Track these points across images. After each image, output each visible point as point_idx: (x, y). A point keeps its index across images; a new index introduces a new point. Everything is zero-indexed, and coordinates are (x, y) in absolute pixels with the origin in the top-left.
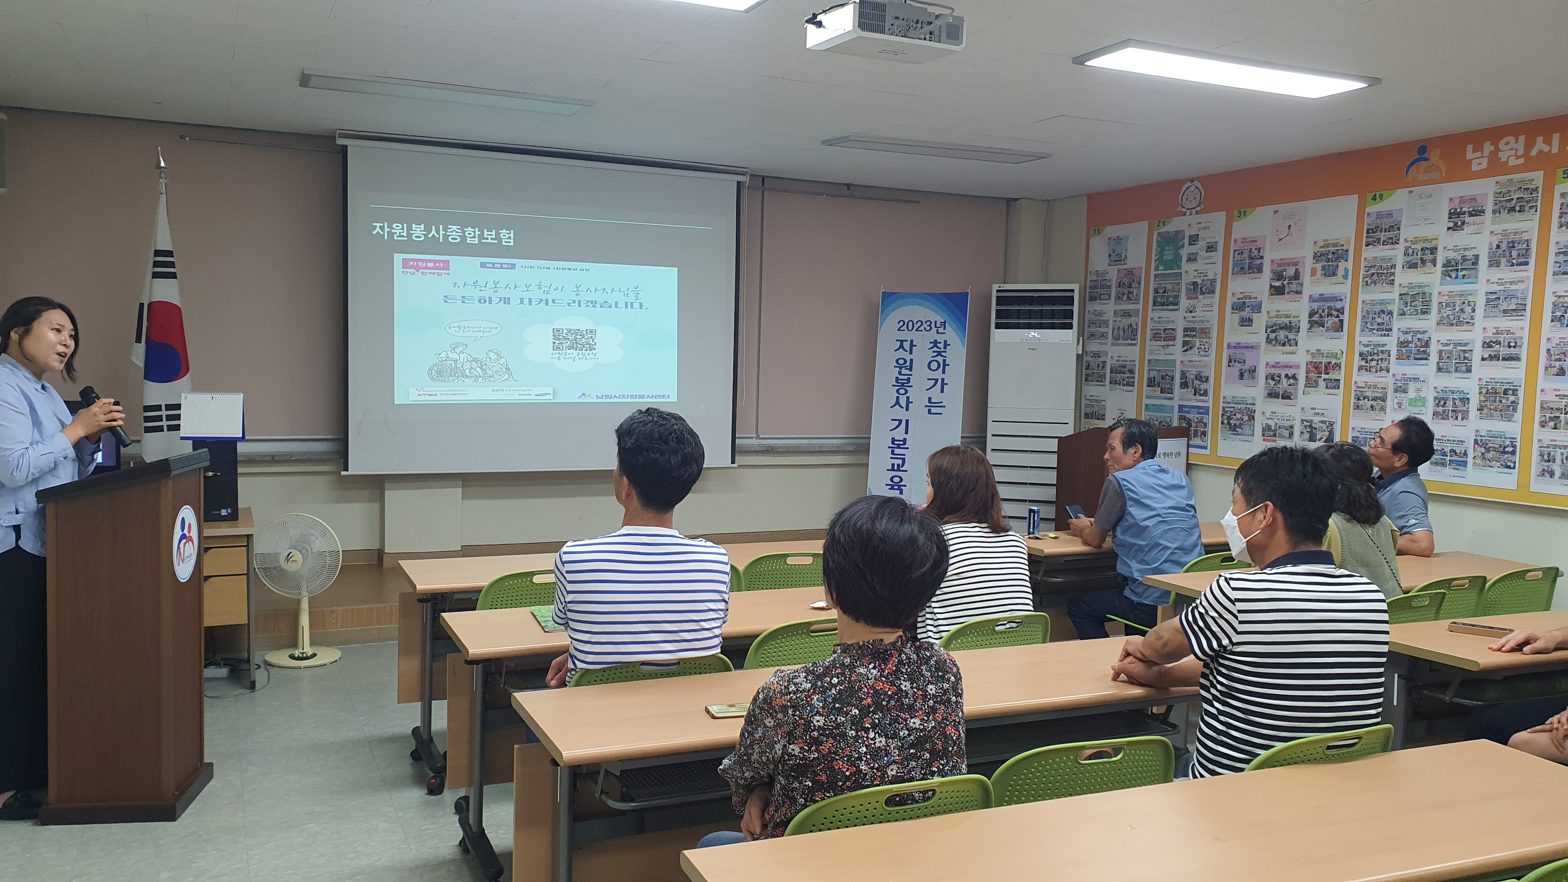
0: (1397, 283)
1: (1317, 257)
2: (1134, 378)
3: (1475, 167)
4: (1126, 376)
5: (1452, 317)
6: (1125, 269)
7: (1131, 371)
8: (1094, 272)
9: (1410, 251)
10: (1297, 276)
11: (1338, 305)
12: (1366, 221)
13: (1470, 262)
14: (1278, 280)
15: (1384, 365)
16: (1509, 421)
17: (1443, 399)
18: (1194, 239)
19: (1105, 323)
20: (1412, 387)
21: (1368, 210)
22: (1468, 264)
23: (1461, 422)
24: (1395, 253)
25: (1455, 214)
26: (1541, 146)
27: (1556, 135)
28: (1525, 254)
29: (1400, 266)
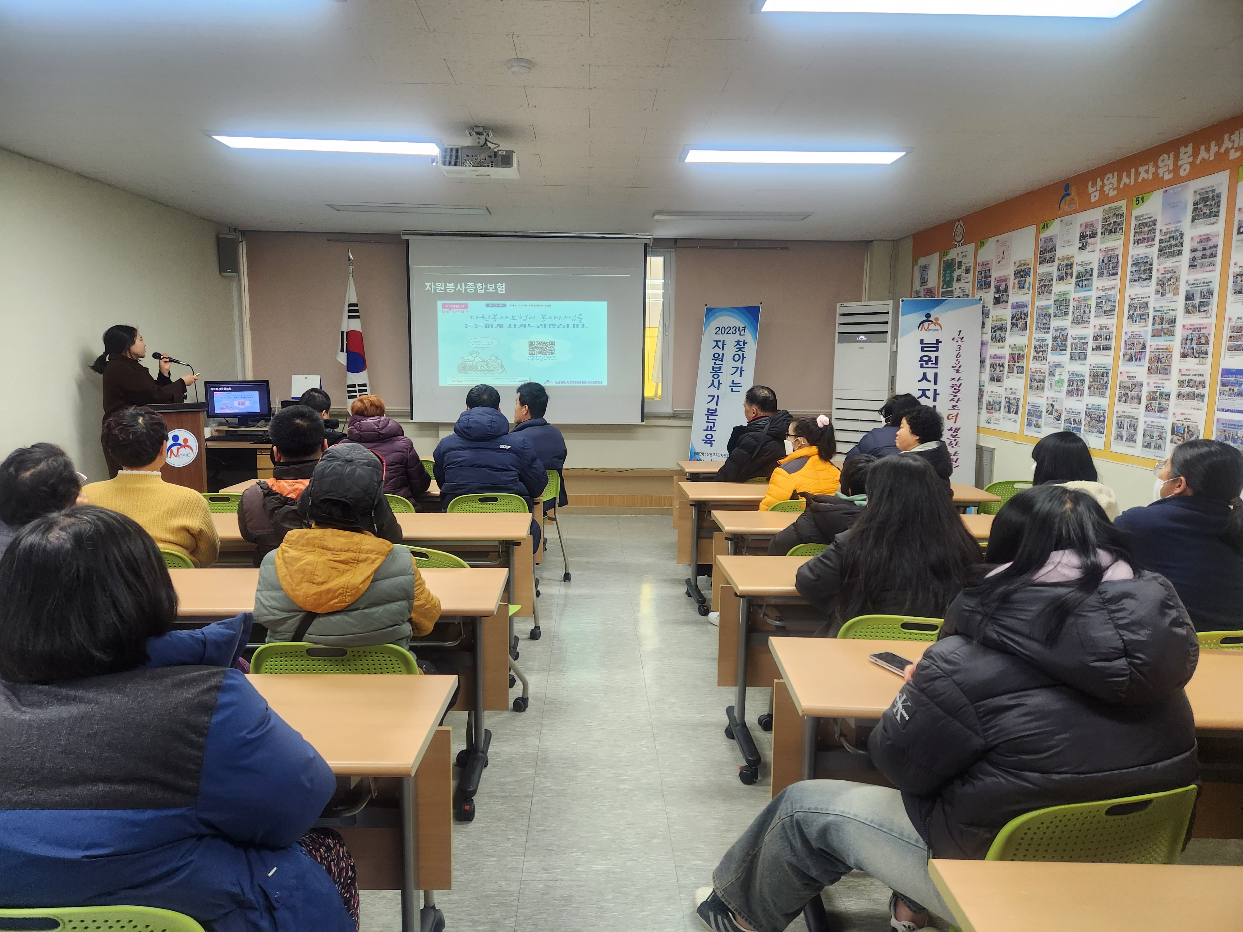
0: (1053, 292)
1: (1017, 274)
3: (1093, 200)
5: (1079, 317)
6: (928, 288)
8: (915, 291)
9: (1061, 267)
10: (1006, 290)
11: (1025, 310)
12: (1040, 245)
13: (1089, 274)
14: (998, 293)
15: (1045, 355)
16: (1103, 397)
17: (1072, 380)
18: (960, 264)
20: (1058, 371)
21: (1041, 236)
22: (1088, 276)
23: (1079, 398)
24: (1052, 269)
25: (1083, 237)
26: (1125, 180)
27: (1133, 170)
28: (1116, 267)
29: (1055, 279)
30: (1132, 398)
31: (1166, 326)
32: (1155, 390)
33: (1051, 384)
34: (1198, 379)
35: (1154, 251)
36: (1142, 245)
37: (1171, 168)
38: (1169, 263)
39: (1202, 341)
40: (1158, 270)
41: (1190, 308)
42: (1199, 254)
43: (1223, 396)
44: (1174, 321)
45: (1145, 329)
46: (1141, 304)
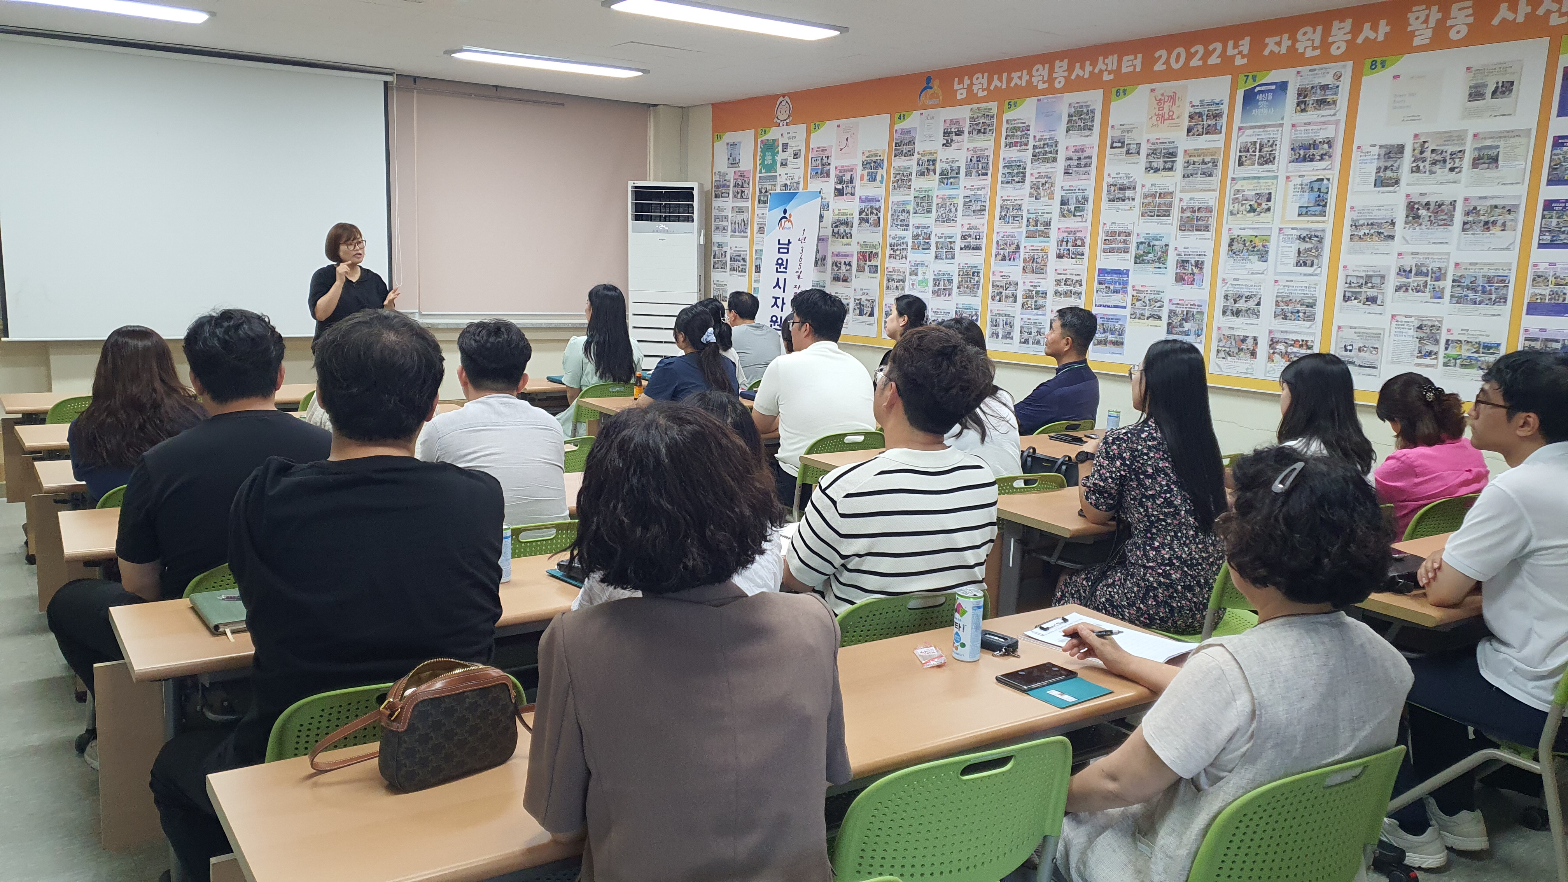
0: (912, 188)
1: (865, 164)
2: (746, 265)
3: (959, 97)
4: (740, 263)
5: (944, 215)
6: (739, 171)
7: (744, 260)
8: (717, 173)
9: (921, 162)
10: (851, 181)
11: (877, 205)
12: (895, 136)
13: (955, 172)
14: (840, 183)
15: (904, 254)
16: (975, 296)
17: (938, 280)
18: (785, 147)
19: (726, 217)
20: (920, 270)
21: (897, 126)
22: (954, 174)
23: (947, 298)
24: (912, 163)
25: (947, 133)
26: (996, 82)
27: (1005, 75)
28: (986, 167)
29: (914, 174)
30: (1007, 297)
31: (1040, 228)
32: (1031, 288)
33: (913, 284)
34: (1075, 278)
35: (1027, 156)
36: (1014, 148)
37: (1046, 79)
38: (1044, 168)
39: (1078, 243)
40: (1032, 174)
41: (1065, 212)
42: (1075, 163)
43: (1100, 293)
44: (1048, 224)
45: (1018, 230)
46: (1014, 205)
